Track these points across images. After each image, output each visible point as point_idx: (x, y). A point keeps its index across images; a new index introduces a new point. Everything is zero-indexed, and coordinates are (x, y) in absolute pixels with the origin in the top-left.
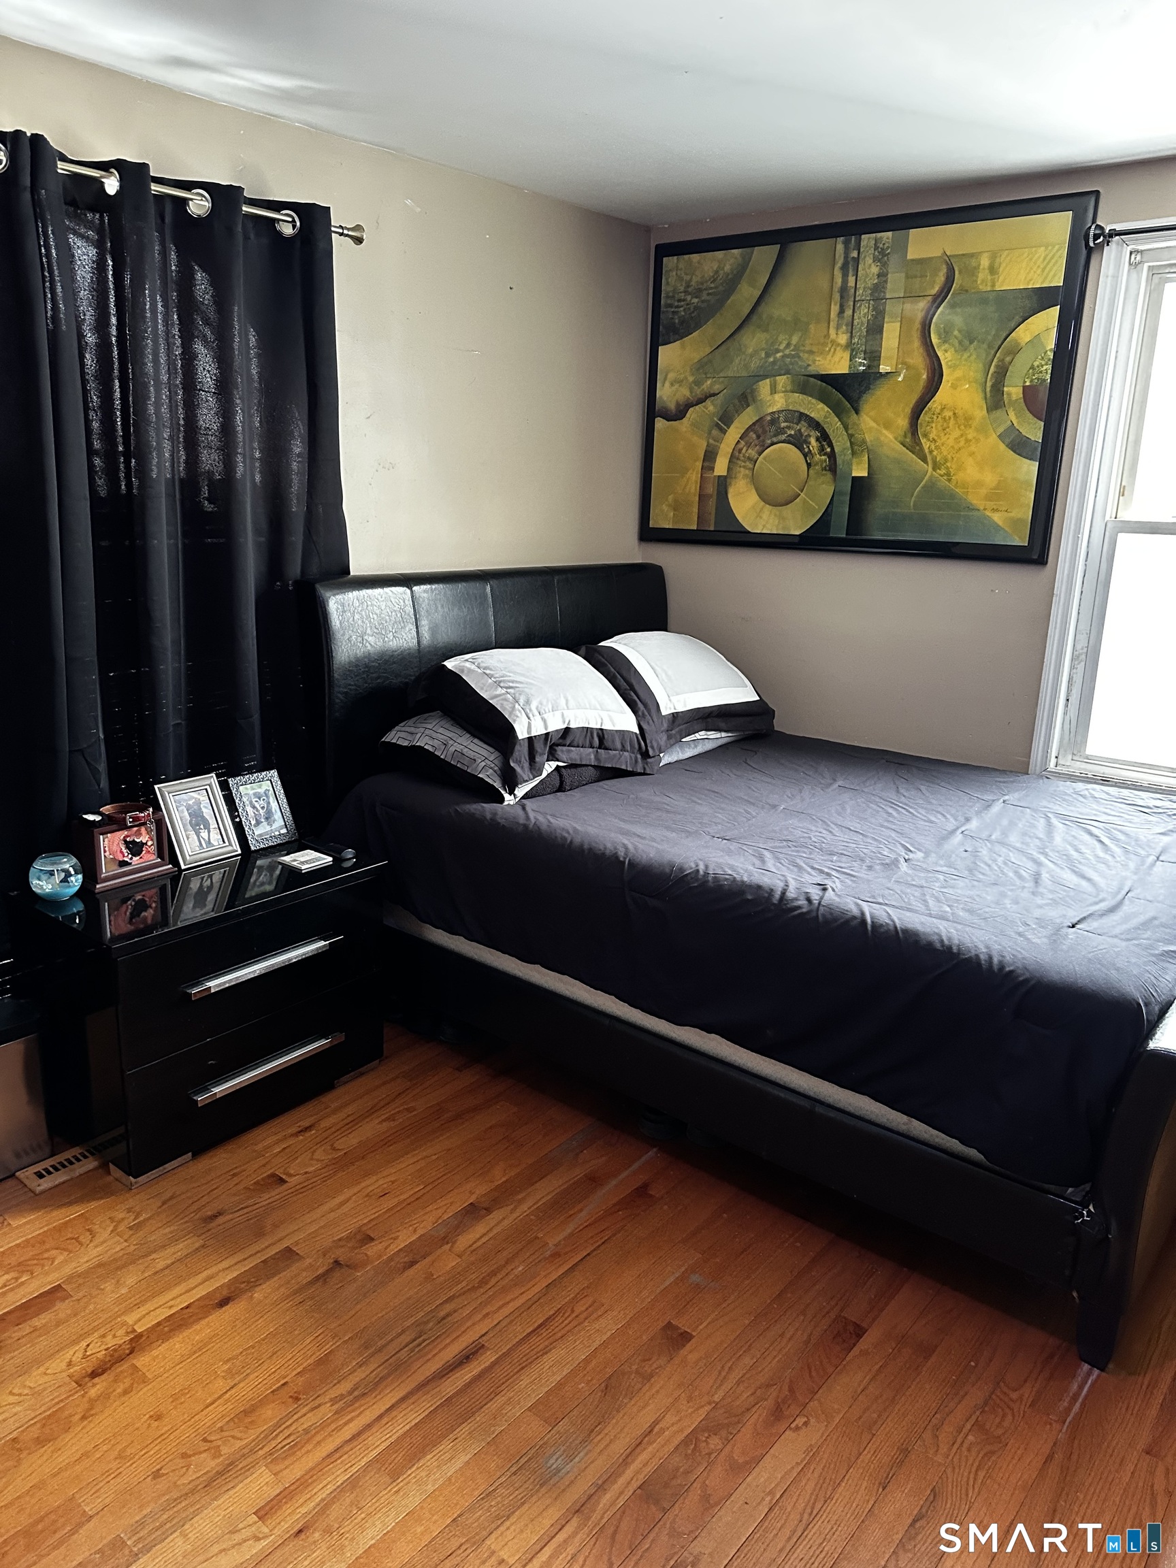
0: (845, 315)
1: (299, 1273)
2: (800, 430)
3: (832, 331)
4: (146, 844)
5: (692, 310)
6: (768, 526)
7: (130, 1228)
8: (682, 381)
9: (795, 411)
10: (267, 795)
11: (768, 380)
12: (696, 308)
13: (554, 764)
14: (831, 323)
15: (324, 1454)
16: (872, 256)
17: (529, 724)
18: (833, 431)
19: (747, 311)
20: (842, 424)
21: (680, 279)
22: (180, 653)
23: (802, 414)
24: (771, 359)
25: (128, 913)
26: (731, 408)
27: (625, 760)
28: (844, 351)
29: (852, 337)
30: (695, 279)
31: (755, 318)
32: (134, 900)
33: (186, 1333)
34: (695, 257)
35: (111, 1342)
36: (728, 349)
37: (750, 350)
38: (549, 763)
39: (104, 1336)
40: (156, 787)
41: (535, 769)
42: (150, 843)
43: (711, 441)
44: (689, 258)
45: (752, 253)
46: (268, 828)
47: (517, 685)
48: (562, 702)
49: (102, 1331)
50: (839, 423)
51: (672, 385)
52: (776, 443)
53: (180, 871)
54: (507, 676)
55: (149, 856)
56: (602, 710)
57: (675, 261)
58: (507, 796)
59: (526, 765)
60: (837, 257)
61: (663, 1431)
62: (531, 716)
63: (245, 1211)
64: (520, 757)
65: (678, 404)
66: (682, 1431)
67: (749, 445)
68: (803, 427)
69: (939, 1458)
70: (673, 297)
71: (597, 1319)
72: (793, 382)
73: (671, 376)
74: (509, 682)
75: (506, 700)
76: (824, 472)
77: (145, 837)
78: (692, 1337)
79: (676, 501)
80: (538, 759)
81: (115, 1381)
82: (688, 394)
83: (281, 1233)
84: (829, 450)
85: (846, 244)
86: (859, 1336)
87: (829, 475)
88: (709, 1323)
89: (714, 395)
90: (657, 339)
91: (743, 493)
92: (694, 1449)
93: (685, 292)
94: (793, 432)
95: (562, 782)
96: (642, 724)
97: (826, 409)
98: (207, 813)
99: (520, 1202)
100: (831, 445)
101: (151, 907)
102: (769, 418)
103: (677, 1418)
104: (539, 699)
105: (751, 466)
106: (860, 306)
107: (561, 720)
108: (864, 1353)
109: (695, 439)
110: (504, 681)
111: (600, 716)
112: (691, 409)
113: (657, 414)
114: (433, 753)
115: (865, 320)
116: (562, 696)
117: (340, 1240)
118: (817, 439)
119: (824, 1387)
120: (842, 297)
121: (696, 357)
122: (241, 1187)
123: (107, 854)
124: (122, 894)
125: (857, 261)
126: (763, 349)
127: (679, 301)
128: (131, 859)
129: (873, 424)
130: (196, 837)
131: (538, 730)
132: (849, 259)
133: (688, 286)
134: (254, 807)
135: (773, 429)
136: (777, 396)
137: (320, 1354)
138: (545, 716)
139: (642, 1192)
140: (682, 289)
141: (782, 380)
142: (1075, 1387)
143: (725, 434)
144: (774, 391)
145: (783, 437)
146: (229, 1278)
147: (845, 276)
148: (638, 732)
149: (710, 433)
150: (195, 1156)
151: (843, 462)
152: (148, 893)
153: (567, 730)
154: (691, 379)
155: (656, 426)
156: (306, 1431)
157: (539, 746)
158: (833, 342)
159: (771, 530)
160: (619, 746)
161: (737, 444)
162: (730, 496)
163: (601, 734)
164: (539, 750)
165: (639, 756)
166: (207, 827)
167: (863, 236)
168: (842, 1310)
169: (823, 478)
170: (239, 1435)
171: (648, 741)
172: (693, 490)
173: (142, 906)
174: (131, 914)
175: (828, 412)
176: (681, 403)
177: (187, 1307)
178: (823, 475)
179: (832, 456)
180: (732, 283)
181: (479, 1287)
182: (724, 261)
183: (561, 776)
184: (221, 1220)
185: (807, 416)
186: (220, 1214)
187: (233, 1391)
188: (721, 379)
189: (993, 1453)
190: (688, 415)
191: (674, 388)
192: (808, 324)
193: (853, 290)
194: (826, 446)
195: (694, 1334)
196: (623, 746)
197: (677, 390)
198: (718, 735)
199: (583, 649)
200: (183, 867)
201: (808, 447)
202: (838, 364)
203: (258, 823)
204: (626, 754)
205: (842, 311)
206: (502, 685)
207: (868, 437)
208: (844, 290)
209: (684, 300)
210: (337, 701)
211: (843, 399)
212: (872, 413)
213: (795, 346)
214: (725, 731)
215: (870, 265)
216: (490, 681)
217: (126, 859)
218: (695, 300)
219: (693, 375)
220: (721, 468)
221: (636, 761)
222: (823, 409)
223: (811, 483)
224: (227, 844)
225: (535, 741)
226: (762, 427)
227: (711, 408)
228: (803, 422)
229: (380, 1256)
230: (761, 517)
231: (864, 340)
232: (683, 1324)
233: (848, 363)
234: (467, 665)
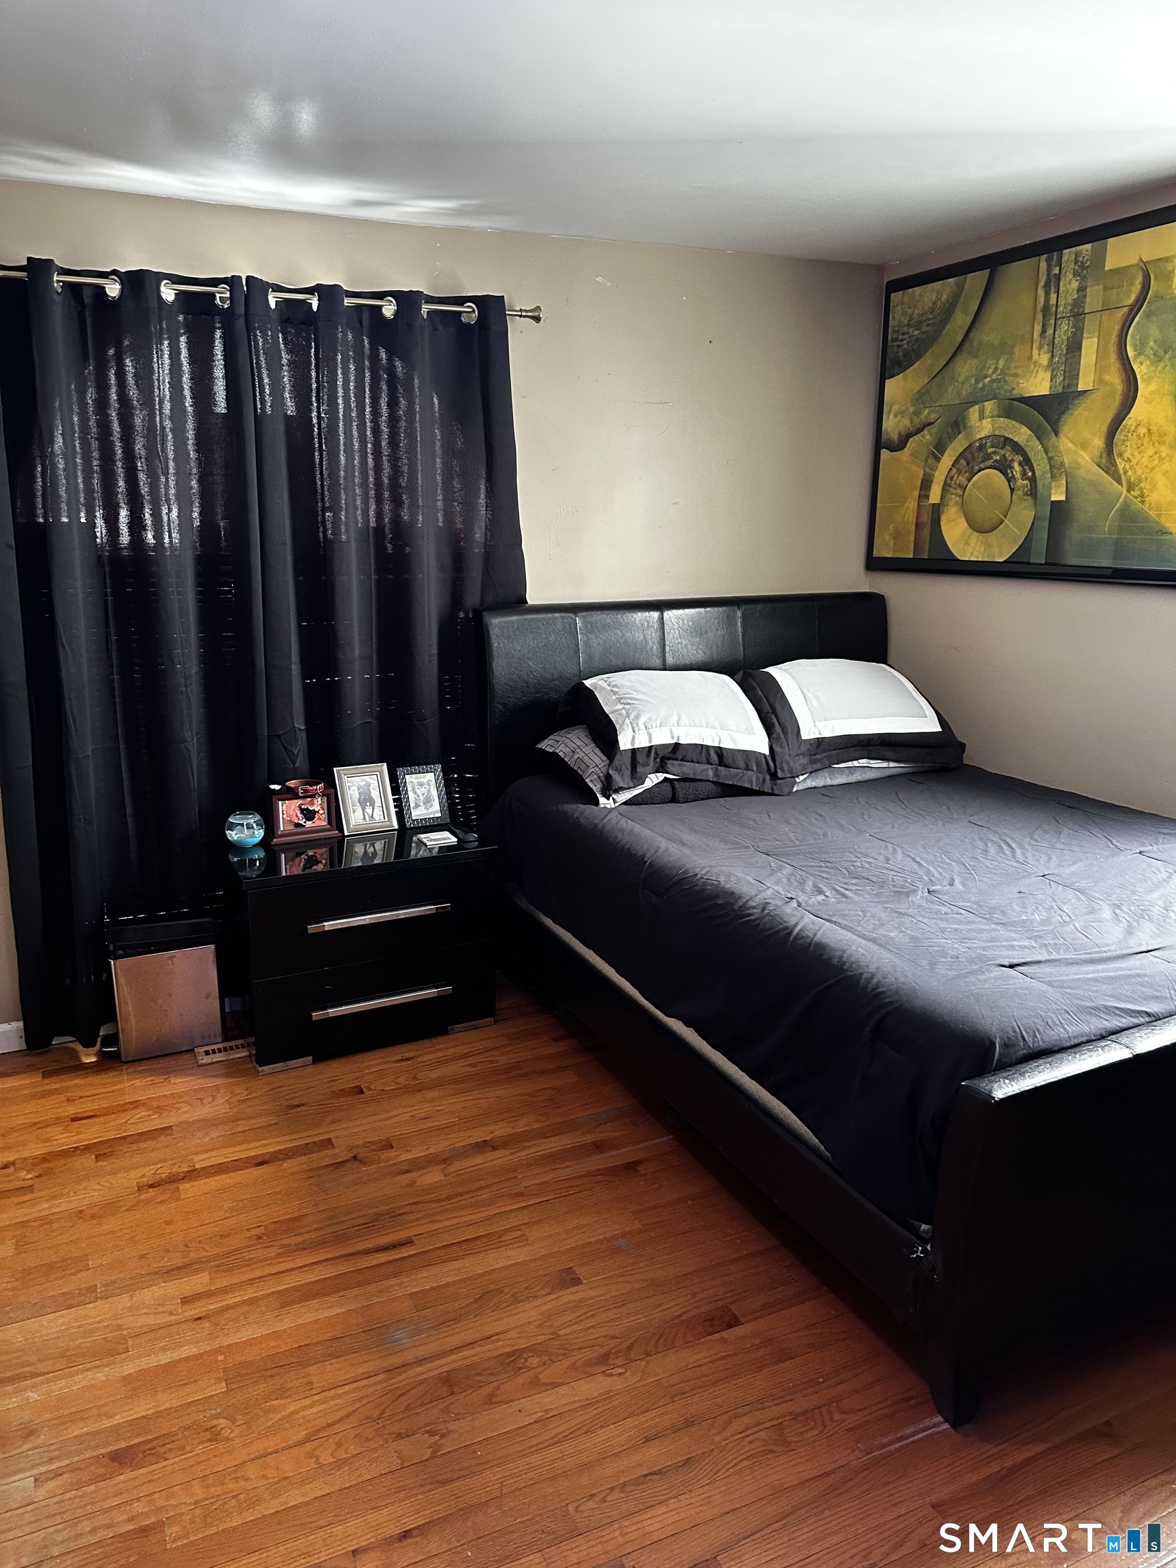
0: (1047, 334)
1: (324, 1158)
2: (1004, 455)
3: (1035, 352)
4: (318, 812)
5: (914, 342)
6: (976, 554)
7: (239, 1101)
8: (904, 412)
9: (1000, 436)
10: (429, 785)
11: (977, 407)
12: (917, 340)
13: (661, 776)
14: (1034, 345)
15: (250, 1277)
16: (1072, 272)
17: (634, 737)
18: (1035, 454)
19: (959, 339)
20: (1043, 446)
21: (904, 313)
22: (372, 666)
23: (1006, 439)
24: (980, 385)
25: (301, 865)
26: (945, 436)
27: (751, 779)
28: (1045, 371)
29: (1052, 356)
30: (917, 312)
31: (966, 345)
32: (307, 855)
33: (224, 1176)
34: (917, 290)
35: (175, 1170)
36: (943, 378)
37: (962, 378)
38: (657, 774)
39: (174, 1164)
40: (335, 769)
41: (638, 779)
42: (321, 812)
43: (927, 470)
44: (913, 292)
45: (966, 278)
46: (425, 811)
47: (635, 702)
48: (674, 719)
49: (173, 1162)
50: (1040, 446)
51: (896, 416)
52: (983, 469)
53: (344, 836)
54: (629, 693)
55: (321, 821)
56: (722, 729)
57: (901, 296)
58: (602, 800)
59: (628, 773)
60: (1040, 276)
61: (498, 1341)
62: (636, 729)
63: (321, 1107)
64: (621, 766)
65: (900, 434)
66: (513, 1346)
67: (959, 472)
68: (1008, 452)
69: (717, 1438)
70: (899, 331)
71: (514, 1248)
72: (999, 407)
73: (895, 408)
74: (629, 698)
75: (620, 714)
76: (1026, 497)
77: (318, 805)
78: (582, 1283)
79: (895, 530)
80: (640, 769)
81: (161, 1193)
82: (908, 424)
83: (333, 1127)
84: (1030, 474)
85: (1049, 261)
86: (730, 1326)
87: (1030, 500)
88: (604, 1278)
89: (931, 424)
90: (885, 373)
91: (954, 520)
92: (511, 1362)
93: (908, 325)
94: (998, 458)
95: (674, 794)
96: (774, 746)
97: (1029, 432)
98: (375, 794)
99: (525, 1148)
100: (1032, 469)
101: (321, 862)
102: (977, 444)
103: (518, 1335)
104: (648, 716)
105: (962, 493)
106: (1061, 323)
107: (669, 735)
108: (724, 1340)
109: (914, 468)
110: (625, 698)
111: (717, 734)
112: (911, 439)
113: (882, 446)
114: (563, 759)
115: (1065, 338)
116: (675, 713)
117: (369, 1142)
118: (1020, 464)
119: (662, 1354)
120: (1044, 317)
121: (916, 387)
122: (331, 1090)
123: (285, 816)
124: (296, 848)
125: (1058, 277)
126: (973, 376)
127: (903, 334)
128: (305, 822)
129: (1071, 445)
130: (361, 812)
131: (642, 742)
132: (1052, 277)
133: (911, 320)
134: (415, 793)
135: (981, 455)
136: (985, 422)
137: (296, 1214)
138: (651, 731)
139: (631, 1167)
140: (906, 322)
141: (989, 406)
142: (912, 1429)
143: (939, 462)
144: (982, 417)
145: (990, 463)
146: (277, 1148)
147: (1047, 293)
148: (767, 753)
149: (926, 461)
150: (315, 1061)
151: (1044, 486)
152: (319, 851)
153: (677, 745)
154: (911, 410)
155: (882, 457)
156: (250, 1259)
157: (641, 758)
158: (1036, 363)
159: (978, 557)
160: (742, 765)
161: (949, 471)
162: (942, 524)
163: (719, 751)
164: (641, 761)
165: (768, 777)
166: (373, 804)
167: (1064, 251)
168: (731, 1303)
169: (1025, 504)
170: (208, 1248)
171: (777, 763)
172: (911, 519)
173: (312, 861)
174: (304, 865)
175: (1030, 435)
176: (903, 433)
177: (236, 1160)
178: (1025, 500)
179: (1033, 480)
180: (947, 312)
181: (443, 1201)
182: (941, 290)
183: (673, 788)
184: (302, 1108)
185: (1011, 440)
186: (303, 1105)
187: (226, 1221)
188: (937, 408)
189: (772, 1451)
190: (908, 445)
191: (897, 419)
192: (1012, 347)
193: (1054, 308)
194: (1028, 471)
195: (584, 1282)
196: (747, 766)
197: (900, 421)
198: (885, 765)
199: (739, 675)
200: (346, 833)
201: (1012, 472)
202: (1039, 384)
203: (417, 806)
204: (750, 773)
205: (1044, 331)
206: (622, 701)
207: (1066, 460)
208: (1046, 308)
209: (907, 333)
210: (497, 710)
211: (1044, 421)
212: (1070, 434)
213: (1001, 370)
214: (895, 761)
215: (1071, 280)
216: (614, 697)
217: (301, 822)
218: (916, 333)
219: (913, 405)
220: (935, 496)
221: (764, 781)
222: (1026, 432)
223: (1013, 508)
224: (386, 820)
225: (638, 753)
226: (972, 454)
227: (928, 437)
228: (1007, 447)
229: (388, 1161)
230: (969, 545)
231: (1064, 359)
232: (581, 1272)
233: (1048, 384)
234: (601, 683)
